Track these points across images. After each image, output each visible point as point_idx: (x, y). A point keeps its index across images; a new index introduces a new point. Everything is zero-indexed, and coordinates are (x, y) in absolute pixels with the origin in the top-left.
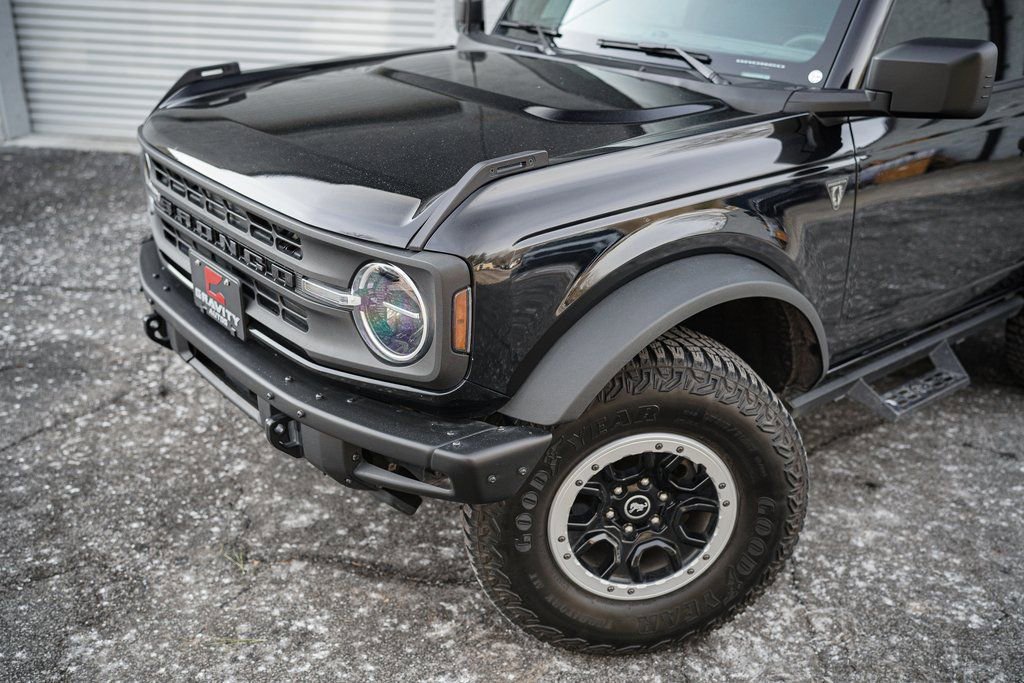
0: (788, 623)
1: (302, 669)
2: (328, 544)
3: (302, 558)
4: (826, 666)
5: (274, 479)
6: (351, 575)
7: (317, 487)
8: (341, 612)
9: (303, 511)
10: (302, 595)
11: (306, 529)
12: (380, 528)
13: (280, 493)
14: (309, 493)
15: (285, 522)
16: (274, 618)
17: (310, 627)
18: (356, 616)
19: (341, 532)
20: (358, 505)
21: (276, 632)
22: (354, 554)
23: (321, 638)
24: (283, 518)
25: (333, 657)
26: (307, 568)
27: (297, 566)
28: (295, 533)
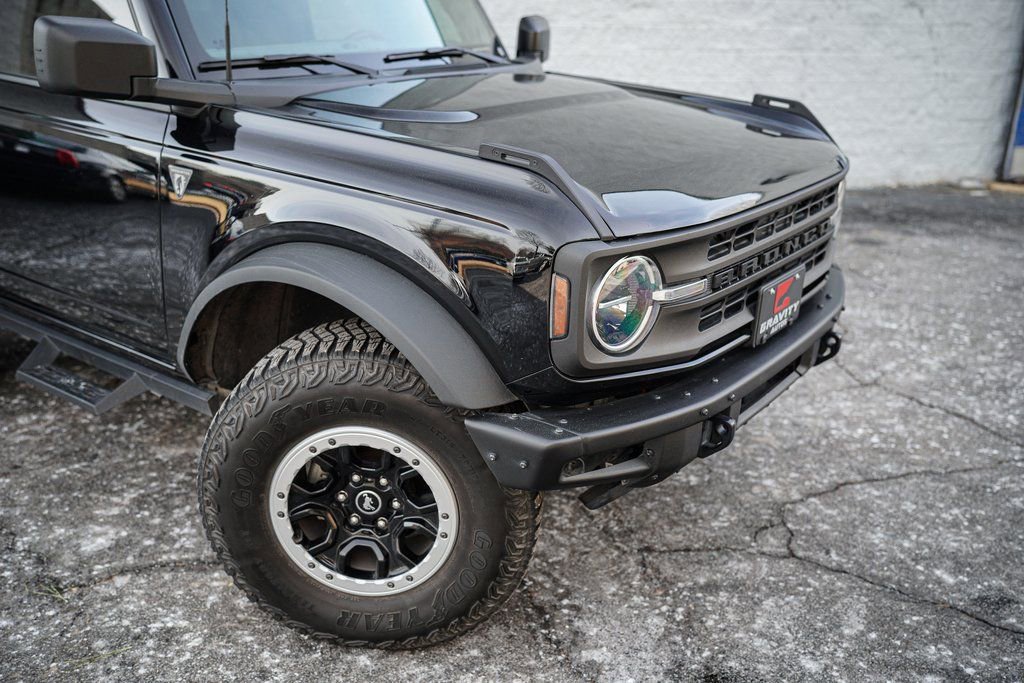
0: (570, 515)
1: (182, 659)
2: (141, 555)
3: (123, 572)
4: (612, 536)
5: (44, 516)
6: (182, 573)
7: (97, 512)
8: (193, 606)
9: (96, 535)
10: (143, 603)
11: (109, 549)
12: (186, 530)
13: (60, 526)
14: (92, 519)
15: (83, 549)
16: (127, 627)
17: (170, 625)
18: (208, 605)
19: (148, 542)
20: (152, 516)
21: (137, 638)
22: (174, 557)
23: (186, 630)
24: (78, 546)
25: (207, 639)
26: (132, 580)
27: (121, 581)
28: (100, 555)
